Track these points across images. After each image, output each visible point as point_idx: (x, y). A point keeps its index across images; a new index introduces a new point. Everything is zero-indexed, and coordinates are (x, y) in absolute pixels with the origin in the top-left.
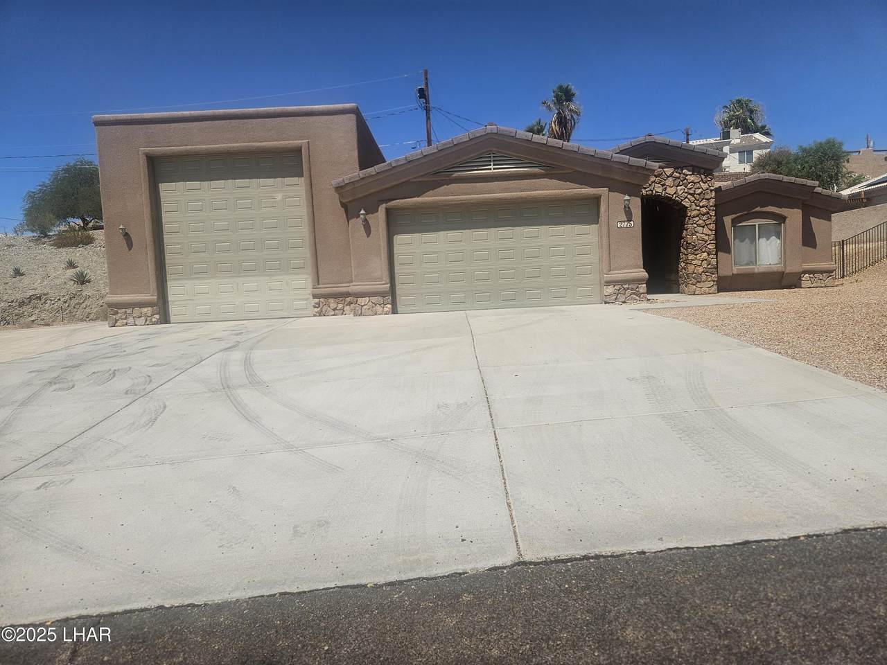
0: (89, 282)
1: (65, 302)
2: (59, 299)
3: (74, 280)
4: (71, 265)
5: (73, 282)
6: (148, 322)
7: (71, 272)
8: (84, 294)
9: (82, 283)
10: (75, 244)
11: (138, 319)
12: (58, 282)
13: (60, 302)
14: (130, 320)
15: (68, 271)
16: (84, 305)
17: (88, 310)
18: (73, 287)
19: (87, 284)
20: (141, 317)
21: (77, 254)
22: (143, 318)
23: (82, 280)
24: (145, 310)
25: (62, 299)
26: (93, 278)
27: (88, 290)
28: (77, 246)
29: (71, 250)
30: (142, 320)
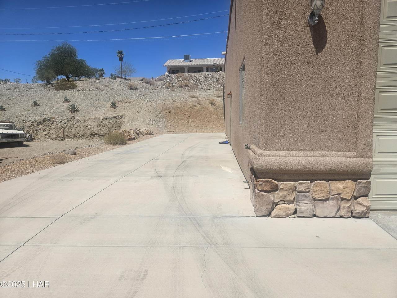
0: (78, 111)
1: (65, 123)
2: (61, 121)
3: (69, 110)
4: (67, 100)
5: (68, 111)
6: (343, 212)
7: (67, 105)
8: (76, 118)
9: (74, 112)
10: (67, 88)
11: (320, 205)
12: (60, 110)
13: (62, 123)
14: (305, 206)
15: (65, 104)
16: (76, 126)
17: (78, 129)
18: (69, 114)
19: (77, 112)
20: (328, 199)
21: (69, 94)
22: (331, 202)
23: (74, 109)
24: (339, 185)
25: (63, 121)
26: (80, 108)
27: (78, 116)
28: (68, 89)
29: (66, 91)
30: (330, 207)
